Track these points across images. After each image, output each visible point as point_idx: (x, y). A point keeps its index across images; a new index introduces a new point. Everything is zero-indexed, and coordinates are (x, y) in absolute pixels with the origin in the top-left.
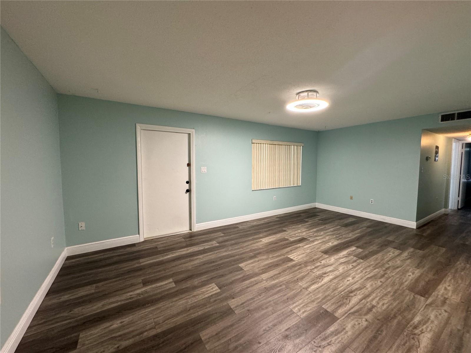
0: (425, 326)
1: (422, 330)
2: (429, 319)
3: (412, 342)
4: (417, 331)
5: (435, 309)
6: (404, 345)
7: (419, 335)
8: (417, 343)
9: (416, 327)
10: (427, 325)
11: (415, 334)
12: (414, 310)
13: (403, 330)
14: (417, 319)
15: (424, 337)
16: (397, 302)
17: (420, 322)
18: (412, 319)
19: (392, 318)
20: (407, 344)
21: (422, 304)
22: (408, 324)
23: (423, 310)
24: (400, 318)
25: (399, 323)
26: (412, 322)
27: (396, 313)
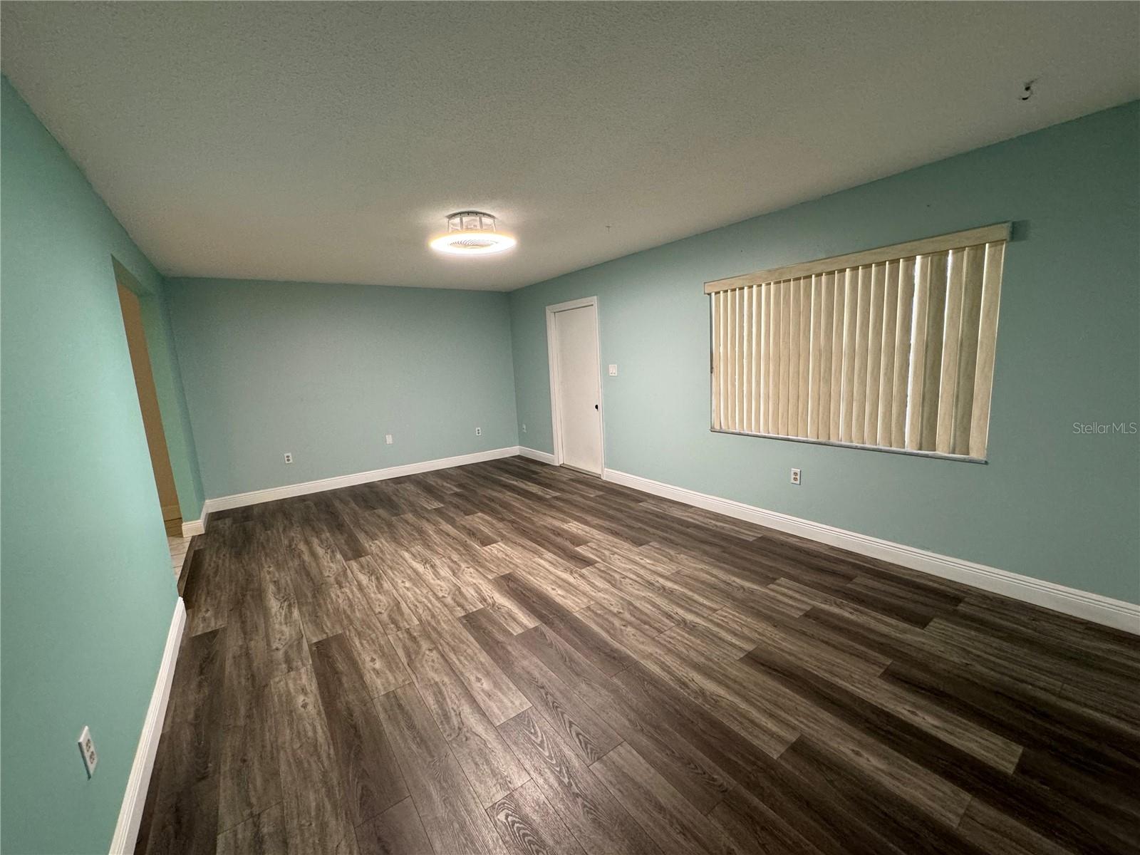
0: (283, 614)
1: (283, 609)
2: (286, 624)
3: (282, 595)
4: (286, 603)
5: (290, 640)
6: (285, 589)
7: (282, 603)
8: (277, 597)
9: (290, 606)
10: (283, 616)
11: (285, 601)
12: (307, 619)
13: (296, 594)
14: (296, 613)
15: (277, 605)
16: (331, 611)
17: (291, 613)
18: (300, 609)
19: (314, 594)
20: (283, 590)
21: (308, 633)
22: (298, 602)
23: (299, 627)
24: (310, 600)
25: (306, 596)
26: (297, 606)
27: (317, 601)
